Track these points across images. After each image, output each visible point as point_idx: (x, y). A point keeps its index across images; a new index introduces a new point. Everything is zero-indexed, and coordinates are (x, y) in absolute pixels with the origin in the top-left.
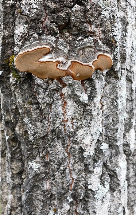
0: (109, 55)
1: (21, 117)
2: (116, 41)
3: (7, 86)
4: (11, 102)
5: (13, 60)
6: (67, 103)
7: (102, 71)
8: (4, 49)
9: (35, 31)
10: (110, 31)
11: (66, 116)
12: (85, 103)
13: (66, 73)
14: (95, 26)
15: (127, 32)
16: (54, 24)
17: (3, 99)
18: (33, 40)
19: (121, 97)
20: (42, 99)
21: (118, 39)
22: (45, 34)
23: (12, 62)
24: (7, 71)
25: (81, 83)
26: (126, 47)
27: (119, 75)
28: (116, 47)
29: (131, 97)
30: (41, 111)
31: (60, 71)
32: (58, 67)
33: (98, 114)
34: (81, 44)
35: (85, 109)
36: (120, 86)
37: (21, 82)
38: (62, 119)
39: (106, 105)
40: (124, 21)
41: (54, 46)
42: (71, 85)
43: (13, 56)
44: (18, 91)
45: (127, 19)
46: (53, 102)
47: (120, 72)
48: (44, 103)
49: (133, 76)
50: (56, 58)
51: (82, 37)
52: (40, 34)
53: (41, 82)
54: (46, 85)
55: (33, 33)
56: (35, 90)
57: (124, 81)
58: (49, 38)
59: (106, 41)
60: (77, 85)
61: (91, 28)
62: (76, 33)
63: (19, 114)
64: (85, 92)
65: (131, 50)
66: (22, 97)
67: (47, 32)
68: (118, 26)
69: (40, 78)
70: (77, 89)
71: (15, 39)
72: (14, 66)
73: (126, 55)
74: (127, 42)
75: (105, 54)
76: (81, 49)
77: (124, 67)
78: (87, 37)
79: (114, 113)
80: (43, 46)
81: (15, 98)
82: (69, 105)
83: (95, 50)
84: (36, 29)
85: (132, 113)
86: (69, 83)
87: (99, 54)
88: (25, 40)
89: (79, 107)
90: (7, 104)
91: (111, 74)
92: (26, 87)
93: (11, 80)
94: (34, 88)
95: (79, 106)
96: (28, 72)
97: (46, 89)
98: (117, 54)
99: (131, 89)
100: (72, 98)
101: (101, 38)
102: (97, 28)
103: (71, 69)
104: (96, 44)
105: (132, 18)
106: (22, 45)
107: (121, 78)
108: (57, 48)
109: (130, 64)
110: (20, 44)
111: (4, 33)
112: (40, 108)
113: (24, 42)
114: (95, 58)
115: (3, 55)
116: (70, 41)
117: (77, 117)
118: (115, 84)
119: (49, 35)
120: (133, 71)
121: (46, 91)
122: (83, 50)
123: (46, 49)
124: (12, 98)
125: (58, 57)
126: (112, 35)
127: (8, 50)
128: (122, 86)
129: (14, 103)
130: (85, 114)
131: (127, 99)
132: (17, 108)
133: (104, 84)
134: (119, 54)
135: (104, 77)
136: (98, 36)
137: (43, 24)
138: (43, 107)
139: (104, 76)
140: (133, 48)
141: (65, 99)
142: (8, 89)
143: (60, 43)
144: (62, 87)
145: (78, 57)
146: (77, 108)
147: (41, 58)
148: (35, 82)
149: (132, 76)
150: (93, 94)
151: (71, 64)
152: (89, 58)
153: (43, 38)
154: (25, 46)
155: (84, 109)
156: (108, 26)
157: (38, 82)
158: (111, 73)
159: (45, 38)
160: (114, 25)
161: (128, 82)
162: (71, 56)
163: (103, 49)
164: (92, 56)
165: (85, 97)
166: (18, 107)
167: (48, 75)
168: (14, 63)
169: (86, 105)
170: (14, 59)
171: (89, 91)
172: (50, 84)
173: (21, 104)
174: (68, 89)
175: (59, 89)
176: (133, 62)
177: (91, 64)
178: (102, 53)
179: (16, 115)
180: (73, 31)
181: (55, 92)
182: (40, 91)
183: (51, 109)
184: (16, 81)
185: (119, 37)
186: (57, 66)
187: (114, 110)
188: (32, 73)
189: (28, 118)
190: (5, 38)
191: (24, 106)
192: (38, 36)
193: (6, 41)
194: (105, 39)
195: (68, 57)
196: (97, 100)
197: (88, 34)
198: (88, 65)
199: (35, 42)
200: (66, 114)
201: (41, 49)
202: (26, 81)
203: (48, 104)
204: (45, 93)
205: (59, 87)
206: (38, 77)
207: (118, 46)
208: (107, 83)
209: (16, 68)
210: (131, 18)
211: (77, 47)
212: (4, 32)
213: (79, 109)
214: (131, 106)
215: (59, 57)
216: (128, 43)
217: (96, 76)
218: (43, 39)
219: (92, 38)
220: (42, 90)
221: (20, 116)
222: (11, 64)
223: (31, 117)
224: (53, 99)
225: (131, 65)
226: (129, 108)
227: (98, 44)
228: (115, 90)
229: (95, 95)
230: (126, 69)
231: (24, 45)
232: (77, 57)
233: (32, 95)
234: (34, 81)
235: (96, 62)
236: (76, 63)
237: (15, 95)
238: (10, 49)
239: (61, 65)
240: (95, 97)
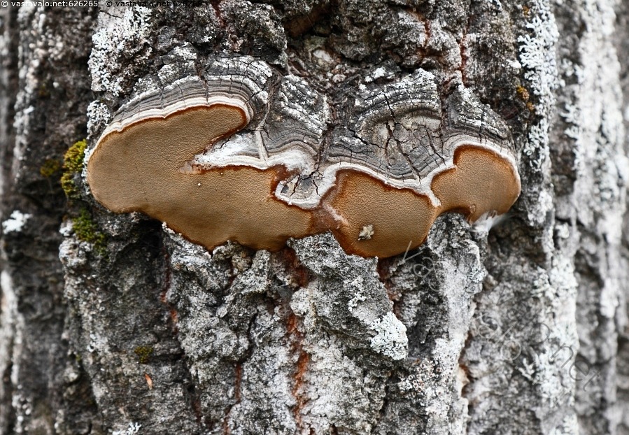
0: (505, 153)
1: (99, 423)
2: (536, 92)
3: (44, 279)
4: (61, 355)
5: (80, 161)
6: (314, 359)
7: (474, 220)
8: (44, 118)
9: (184, 34)
10: (512, 48)
11: (307, 420)
12: (394, 362)
13: (313, 223)
14: (445, 24)
15: (579, 64)
16: (269, 7)
17: (24, 341)
18: (171, 72)
19: (555, 341)
20: (202, 337)
21: (545, 86)
22: (227, 48)
23: (74, 169)
24: (49, 213)
25: (379, 270)
26: (575, 125)
27: (548, 246)
28: (536, 120)
29: (599, 351)
30: (193, 391)
31: (288, 210)
32: (278, 193)
33: (452, 416)
34: (381, 96)
35: (392, 389)
36: (550, 294)
37: (111, 260)
38: (289, 430)
39: (484, 374)
40: (568, 16)
41: (266, 102)
42: (331, 278)
43: (83, 144)
44: (95, 298)
45: (581, 9)
46: (249, 352)
47: (551, 232)
48: (206, 357)
49: (607, 255)
50: (269, 152)
51: (387, 70)
52: (203, 50)
53: (200, 261)
54: (223, 275)
55: (175, 45)
56: (169, 296)
57: (566, 274)
58: (242, 67)
59: (494, 92)
60: (360, 278)
61: (428, 34)
62: (362, 50)
63: (93, 406)
64: (394, 312)
65: (598, 142)
66: (112, 327)
67: (235, 41)
68: (544, 33)
69: (196, 243)
70: (358, 296)
71: (94, 68)
72: (81, 187)
73: (576, 162)
74: (580, 104)
75: (489, 144)
76: (384, 120)
77: (568, 212)
78: (411, 70)
79: (523, 414)
80: (214, 100)
81: (81, 330)
82: (319, 366)
83: (443, 126)
84: (190, 26)
85: (603, 422)
86: (325, 269)
87: (459, 144)
88: (136, 72)
89: (367, 380)
90: (41, 361)
91: (513, 236)
92: (131, 282)
93: (64, 249)
94: (165, 290)
95: (365, 373)
96: (141, 212)
97: (220, 294)
98: (537, 150)
99: (598, 312)
100: (334, 337)
101: (470, 75)
102: (454, 32)
103: (334, 205)
104: (446, 101)
105: (603, 7)
106: (122, 96)
107: (555, 262)
108: (278, 111)
109: (592, 204)
110: (116, 87)
111: (46, 47)
112: (189, 379)
113: (130, 83)
114: (443, 160)
115: (35, 141)
116: (335, 84)
117: (358, 424)
118: (527, 282)
119: (243, 54)
120: (604, 236)
121: (221, 303)
122: (391, 124)
123: (228, 110)
124: (64, 336)
125: (281, 149)
126: (516, 65)
127: (60, 122)
128: (557, 295)
129: (73, 356)
130: (394, 412)
131: (579, 355)
132: (83, 380)
133: (481, 279)
134: (545, 152)
135: (481, 249)
136: (456, 65)
137: (217, 9)
138: (201, 374)
139: (479, 242)
140: (603, 135)
141: (303, 342)
142: (51, 295)
143: (289, 90)
144: (295, 285)
145: (366, 152)
146: (358, 382)
147: (205, 152)
148: (173, 259)
149: (601, 254)
150: (432, 321)
151: (336, 182)
152: (418, 158)
153: (216, 64)
154: (137, 97)
155: (387, 389)
156: (499, 27)
157: (188, 259)
158: (509, 236)
159: (225, 66)
160: (529, 26)
161: (585, 281)
162: (337, 146)
163: (478, 123)
164: (431, 152)
165: (394, 331)
166: (91, 373)
167: (231, 229)
168: (81, 172)
169: (398, 370)
170: (83, 156)
171: (414, 310)
172: (241, 272)
173: (102, 361)
174: (318, 294)
175: (277, 294)
176: (607, 195)
177: (423, 184)
178: (474, 142)
179: (80, 412)
180: (349, 43)
181: (260, 308)
182: (193, 299)
183: (237, 385)
184: (89, 255)
185: (550, 78)
186: (274, 188)
187: (524, 400)
188: (159, 216)
189: (134, 422)
190: (50, 69)
191: (119, 370)
192: (194, 56)
193: (52, 81)
194: (486, 83)
195: (322, 149)
196: (448, 349)
197: (414, 57)
198: (410, 191)
199: (183, 80)
200: (305, 410)
201: (205, 111)
202: (134, 255)
203: (225, 360)
204: (214, 312)
205: (280, 283)
206: (186, 238)
207: (541, 117)
208: (491, 277)
209: (90, 196)
210: (598, 8)
211: (363, 111)
212: (46, 43)
213: (368, 390)
214: (596, 388)
215: (284, 150)
216: (585, 113)
217: (445, 241)
218: (218, 71)
219: (430, 75)
220: (204, 296)
221: (98, 418)
222: (71, 177)
223: (145, 419)
224: (251, 342)
225: (597, 209)
226: (587, 398)
227: (458, 100)
228: (529, 308)
229: (438, 327)
230: (574, 222)
231: (130, 95)
232: (366, 150)
233: (158, 320)
234: (169, 257)
235: (448, 176)
236: (358, 179)
237: (79, 318)
238: (70, 117)
239: (291, 186)
240: (439, 335)
